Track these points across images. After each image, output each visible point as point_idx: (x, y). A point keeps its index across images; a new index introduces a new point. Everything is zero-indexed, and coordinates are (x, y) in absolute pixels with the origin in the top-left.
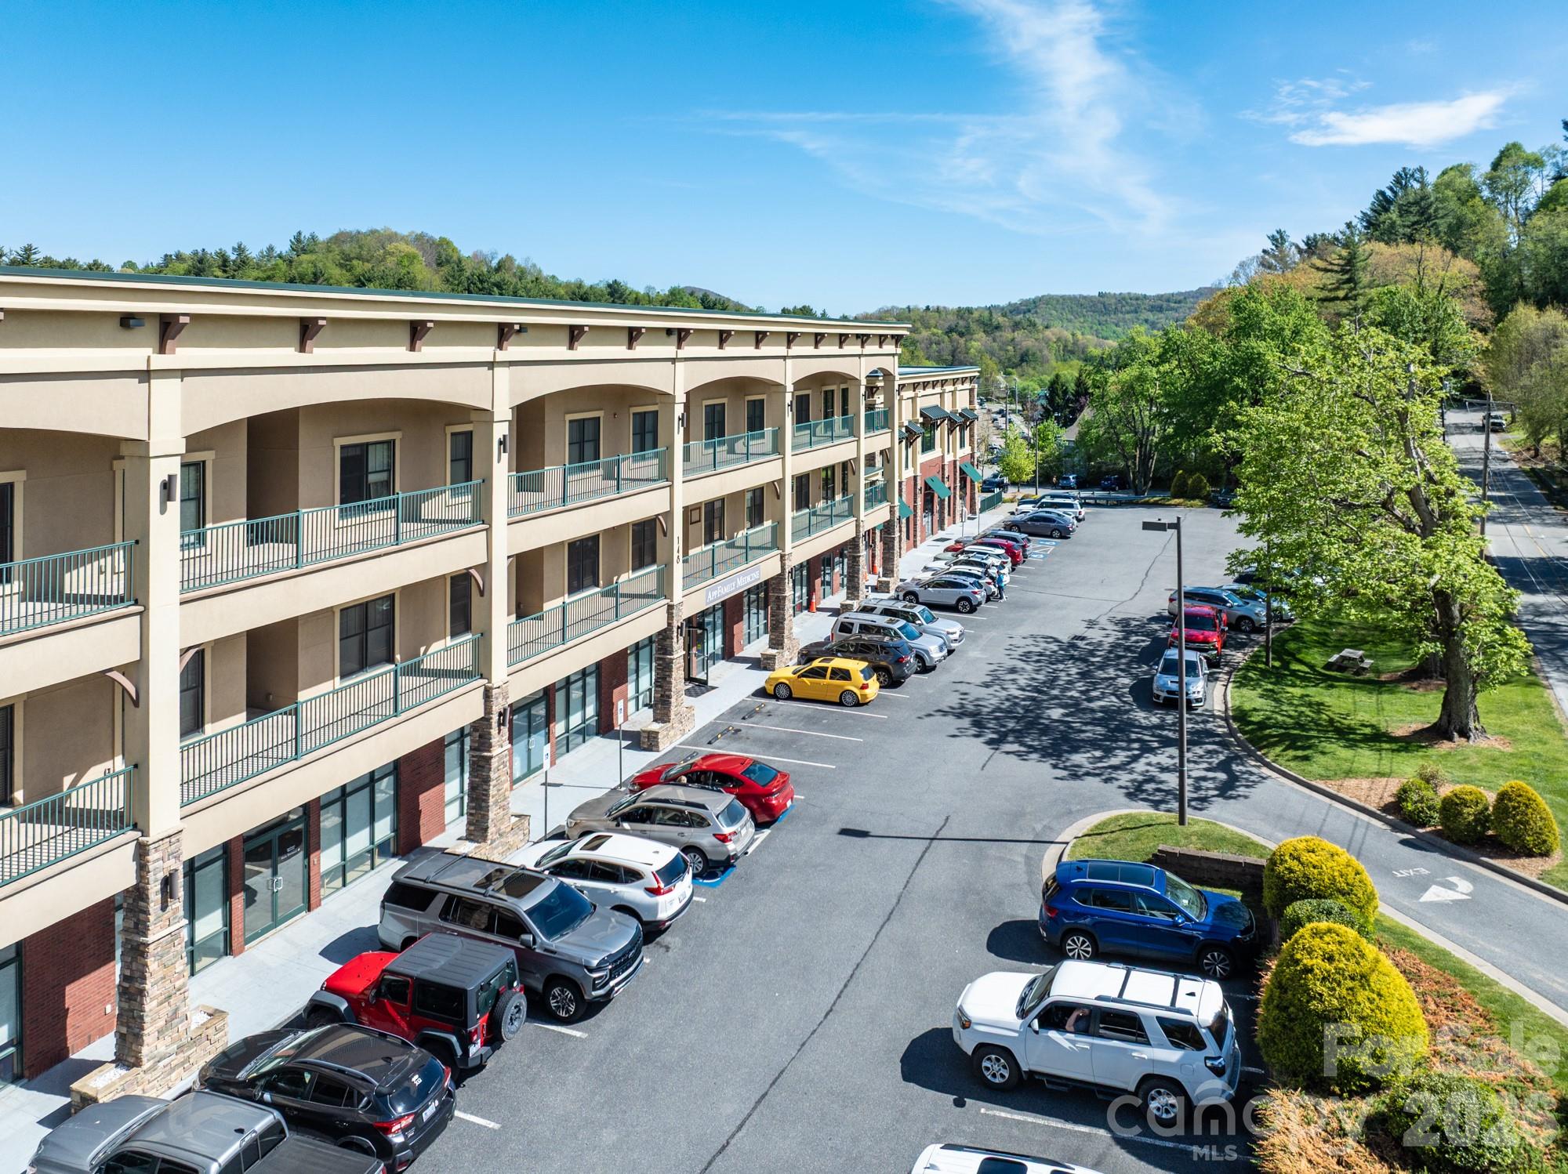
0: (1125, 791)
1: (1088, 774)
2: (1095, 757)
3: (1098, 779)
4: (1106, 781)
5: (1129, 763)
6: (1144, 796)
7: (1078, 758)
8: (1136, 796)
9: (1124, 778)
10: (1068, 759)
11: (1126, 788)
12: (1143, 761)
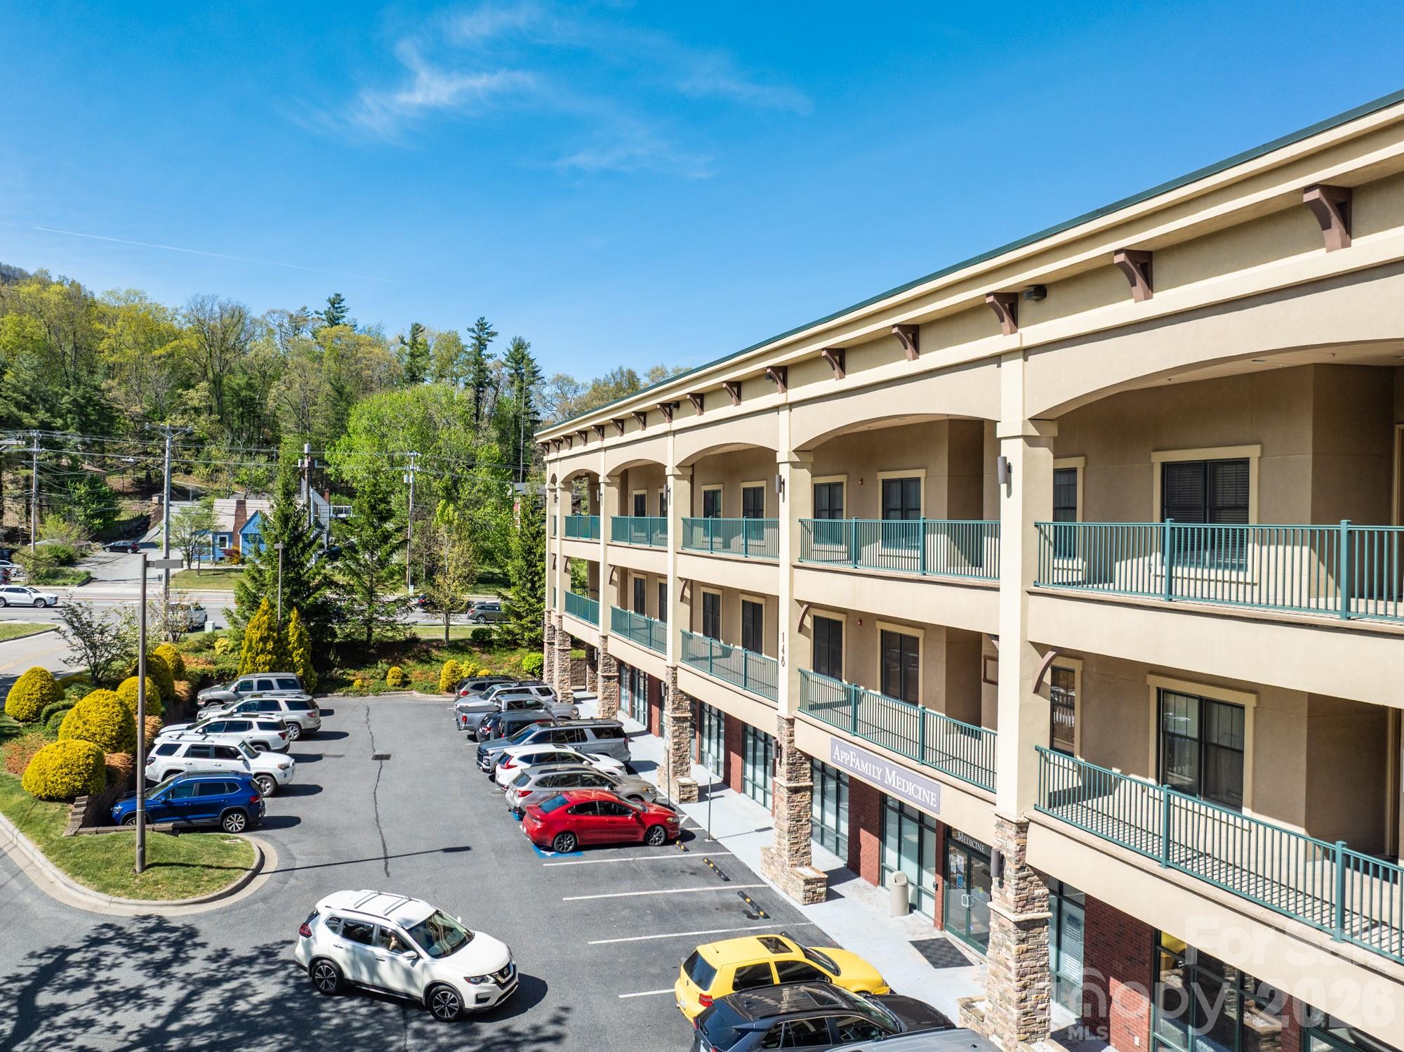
0: (198, 940)
1: (250, 961)
2: (243, 997)
3: (235, 954)
4: (224, 953)
5: (189, 998)
6: (173, 936)
7: (268, 989)
8: (184, 934)
9: (198, 965)
10: (285, 983)
11: (195, 945)
12: (164, 1010)
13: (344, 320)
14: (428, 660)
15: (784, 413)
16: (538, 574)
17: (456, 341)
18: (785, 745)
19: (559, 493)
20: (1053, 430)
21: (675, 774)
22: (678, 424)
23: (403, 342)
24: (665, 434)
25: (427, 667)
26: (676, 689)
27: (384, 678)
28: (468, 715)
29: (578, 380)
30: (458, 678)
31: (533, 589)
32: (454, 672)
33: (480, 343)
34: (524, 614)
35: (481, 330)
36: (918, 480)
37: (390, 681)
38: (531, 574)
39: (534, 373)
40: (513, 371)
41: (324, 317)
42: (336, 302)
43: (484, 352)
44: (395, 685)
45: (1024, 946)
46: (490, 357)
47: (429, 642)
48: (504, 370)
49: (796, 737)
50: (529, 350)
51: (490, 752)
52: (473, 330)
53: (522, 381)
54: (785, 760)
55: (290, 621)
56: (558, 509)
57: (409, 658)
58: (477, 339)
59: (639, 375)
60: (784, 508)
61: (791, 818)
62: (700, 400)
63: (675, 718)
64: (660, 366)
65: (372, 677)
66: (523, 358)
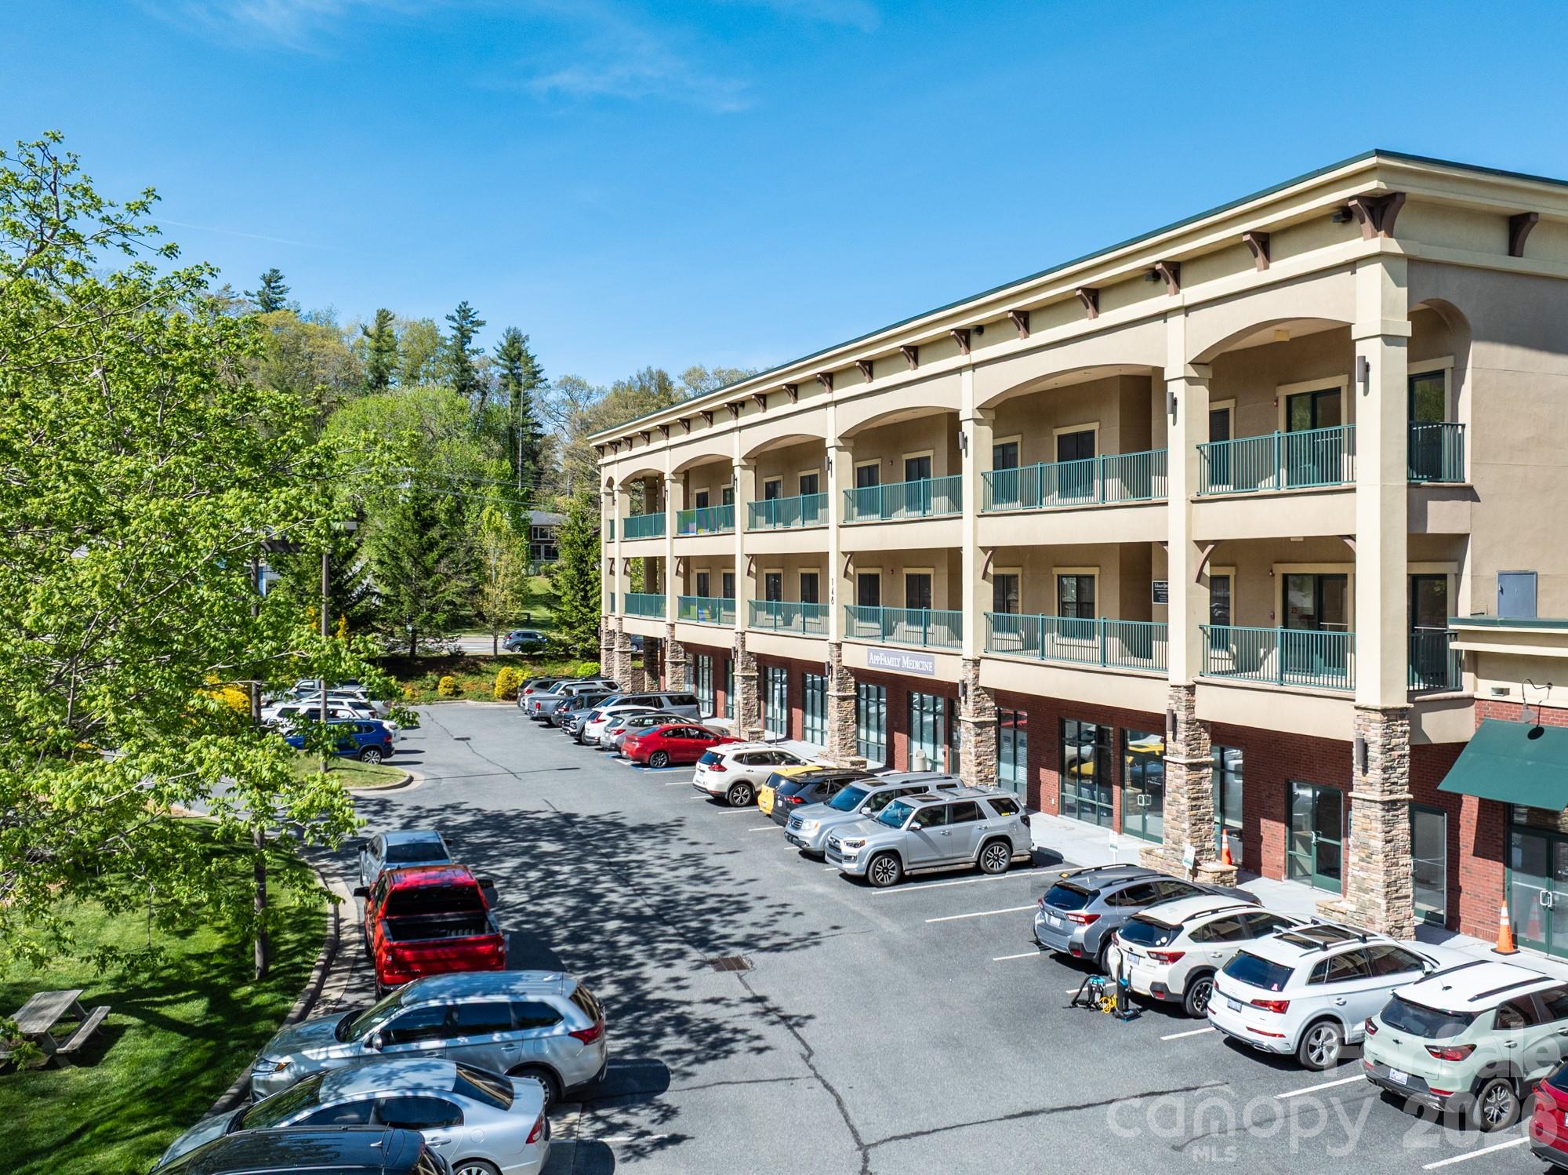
0: (393, 803)
13: (284, 303)
14: (479, 672)
15: (831, 409)
16: (590, 583)
17: (433, 332)
18: (834, 664)
19: (616, 494)
20: (992, 415)
21: (745, 725)
22: (743, 420)
23: (366, 333)
24: (732, 430)
25: (477, 678)
26: (744, 651)
27: (436, 688)
28: (541, 702)
29: (592, 383)
30: (514, 685)
31: (585, 598)
32: (510, 679)
33: (462, 334)
34: (576, 624)
35: (464, 318)
36: (929, 458)
37: (441, 691)
38: (582, 583)
39: (535, 374)
40: (506, 372)
41: (256, 299)
42: (272, 280)
43: (467, 346)
44: (447, 694)
45: (980, 738)
46: (475, 352)
47: (476, 658)
48: (492, 369)
49: (843, 658)
50: (527, 345)
51: (577, 717)
52: (453, 319)
53: (519, 384)
54: (835, 676)
55: (338, 628)
56: (615, 510)
57: (456, 670)
58: (458, 329)
59: (672, 377)
60: (832, 482)
61: (840, 720)
62: (763, 399)
63: (744, 677)
64: (698, 367)
65: (422, 688)
66: (520, 354)
